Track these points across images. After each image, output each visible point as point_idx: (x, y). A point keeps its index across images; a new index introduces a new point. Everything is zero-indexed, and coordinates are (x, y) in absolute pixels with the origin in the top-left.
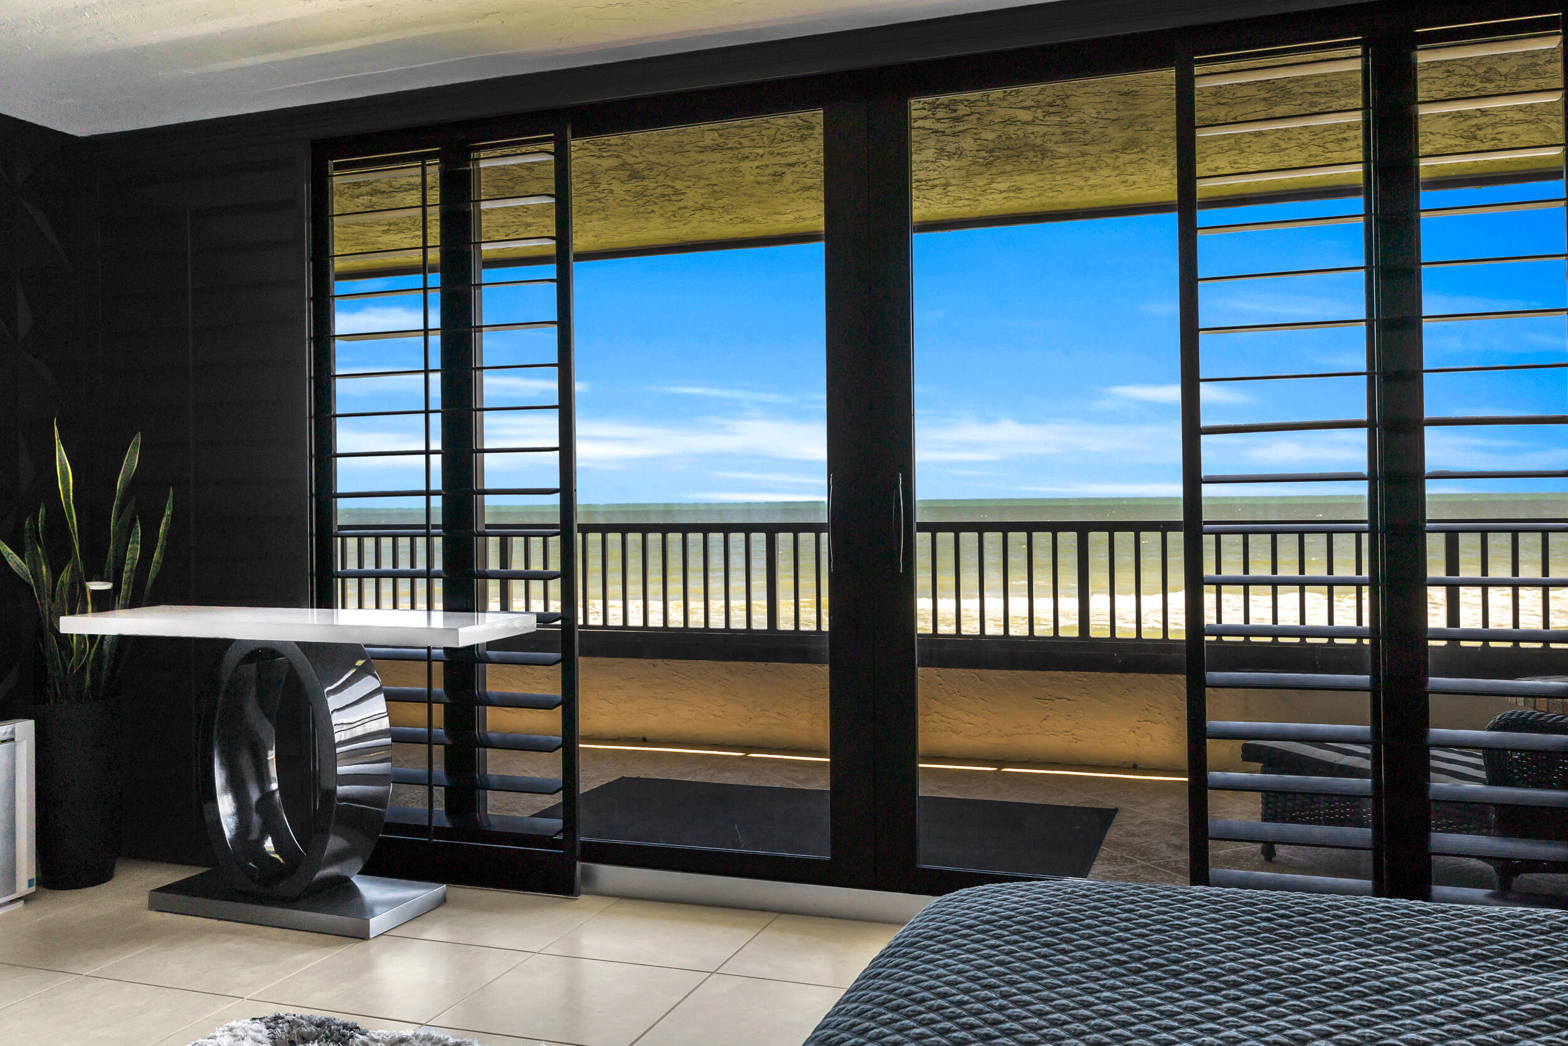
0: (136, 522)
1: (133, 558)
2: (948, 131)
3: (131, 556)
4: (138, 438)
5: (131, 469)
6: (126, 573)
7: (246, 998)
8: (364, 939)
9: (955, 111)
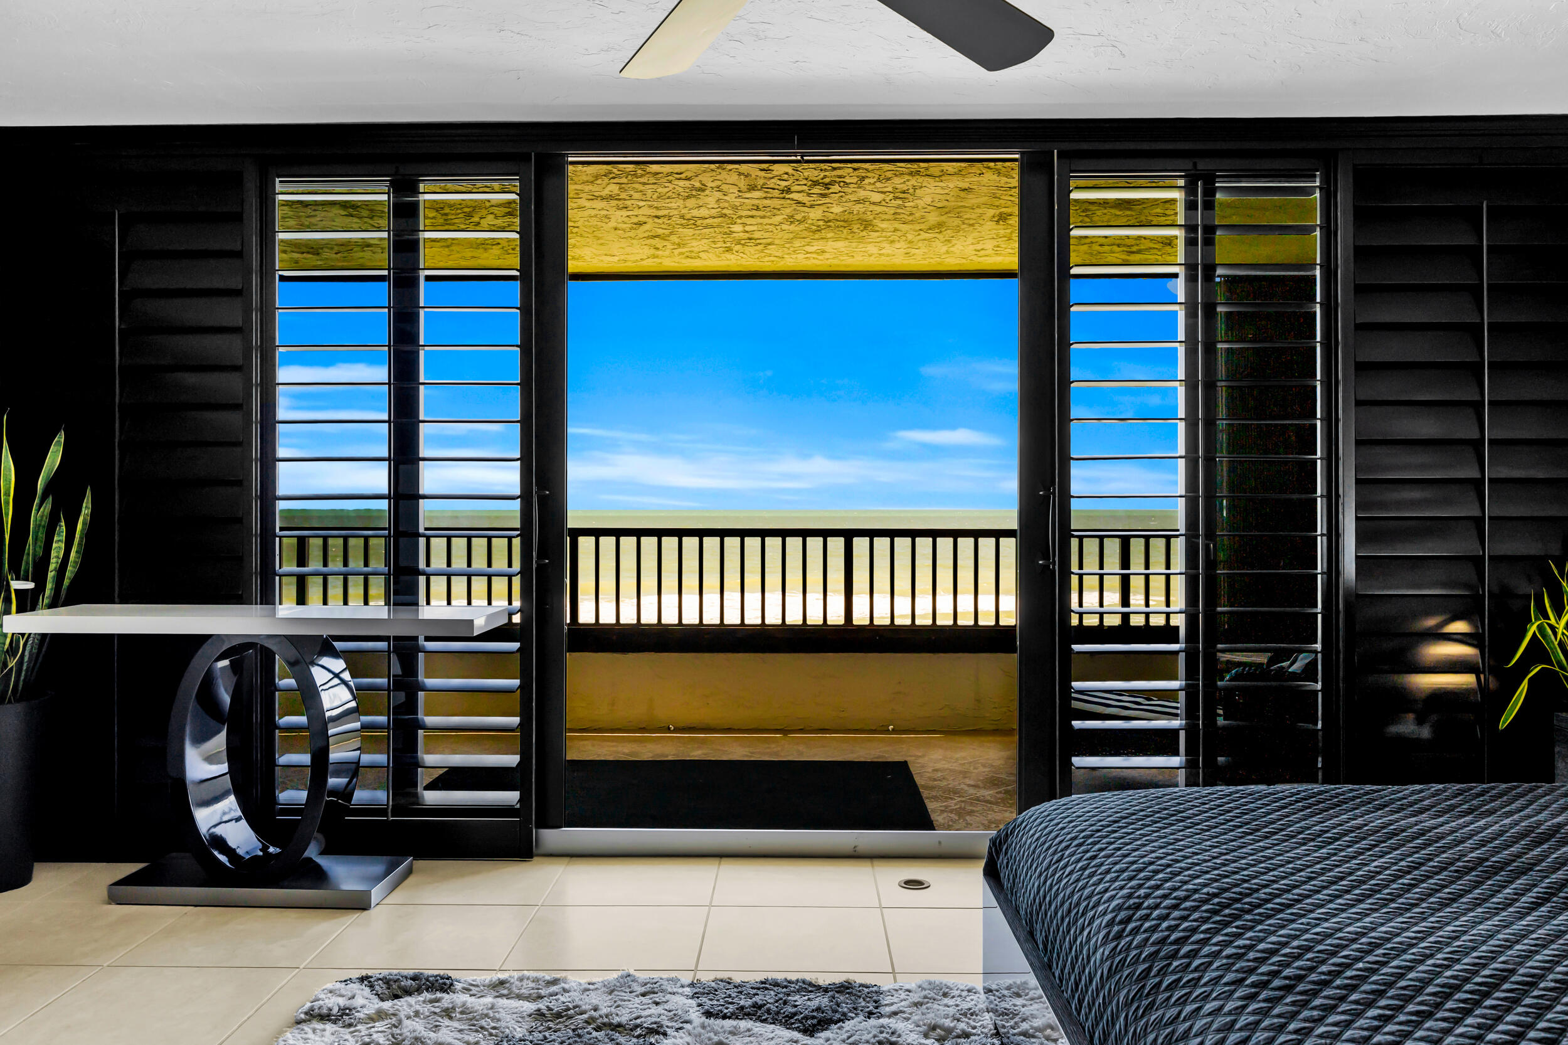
0: (60, 521)
1: (58, 557)
2: (808, 204)
3: (55, 554)
4: (60, 438)
5: (54, 466)
6: (51, 572)
7: (301, 967)
8: (364, 909)
9: (829, 189)
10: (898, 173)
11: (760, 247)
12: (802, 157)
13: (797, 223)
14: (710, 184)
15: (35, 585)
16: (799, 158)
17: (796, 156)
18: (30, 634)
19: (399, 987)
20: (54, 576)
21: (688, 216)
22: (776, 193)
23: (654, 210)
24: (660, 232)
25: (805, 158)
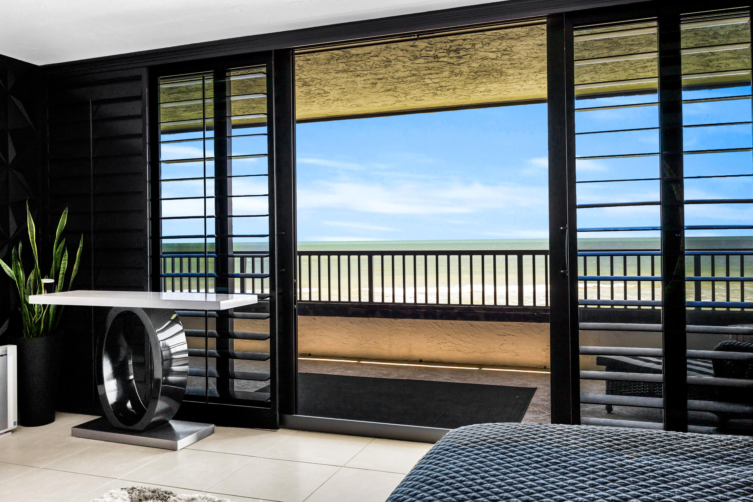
0: (66, 251)
1: (64, 268)
2: (456, 63)
4: (66, 211)
6: (60, 275)
7: (118, 479)
8: (175, 450)
9: (459, 53)
10: (491, 40)
11: (451, 91)
12: (418, 36)
13: (459, 75)
14: (392, 58)
15: (55, 281)
16: (416, 37)
17: (414, 36)
18: (50, 305)
19: (143, 495)
20: (63, 277)
21: (396, 77)
22: (432, 59)
23: (374, 75)
24: (389, 87)
25: (420, 36)
